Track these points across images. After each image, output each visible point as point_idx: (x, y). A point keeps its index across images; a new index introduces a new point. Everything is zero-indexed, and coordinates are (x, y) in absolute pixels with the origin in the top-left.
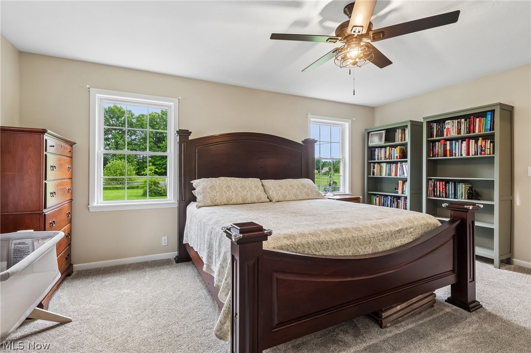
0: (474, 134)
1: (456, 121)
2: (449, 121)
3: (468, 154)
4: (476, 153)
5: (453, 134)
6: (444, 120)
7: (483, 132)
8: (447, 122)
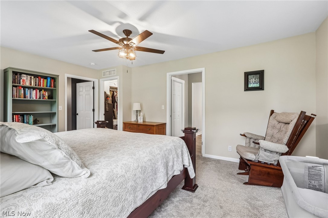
0: (40, 87)
1: (29, 77)
2: (25, 75)
3: (36, 98)
4: (40, 98)
5: (27, 84)
6: (21, 74)
7: (45, 87)
8: (23, 75)
